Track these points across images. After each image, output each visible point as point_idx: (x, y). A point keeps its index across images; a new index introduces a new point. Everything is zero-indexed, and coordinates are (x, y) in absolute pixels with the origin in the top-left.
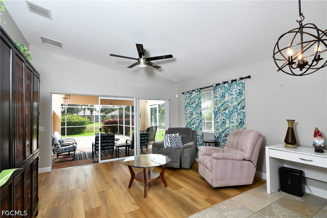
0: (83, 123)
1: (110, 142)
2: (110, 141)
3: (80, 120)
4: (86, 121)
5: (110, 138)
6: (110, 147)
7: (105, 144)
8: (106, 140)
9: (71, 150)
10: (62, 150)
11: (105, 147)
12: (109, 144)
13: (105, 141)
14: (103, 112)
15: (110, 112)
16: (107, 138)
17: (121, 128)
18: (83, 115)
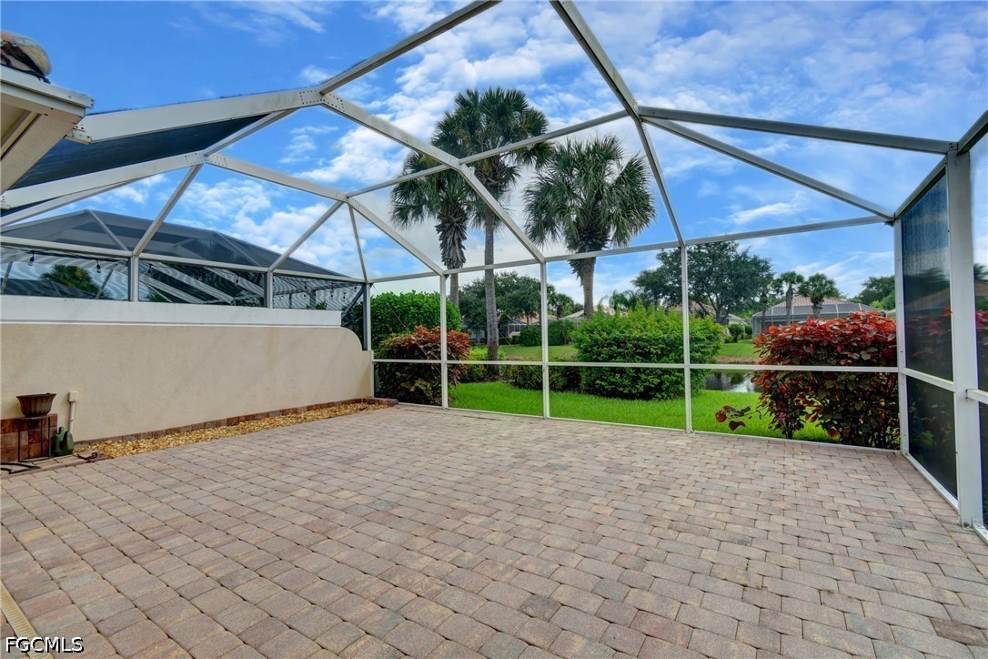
18: (785, 314)
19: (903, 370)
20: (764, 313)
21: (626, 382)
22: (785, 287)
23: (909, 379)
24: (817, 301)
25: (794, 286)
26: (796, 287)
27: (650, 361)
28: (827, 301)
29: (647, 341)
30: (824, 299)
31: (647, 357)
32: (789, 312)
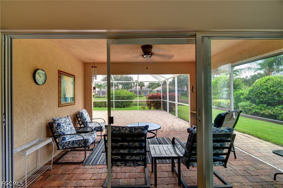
0: (129, 98)
1: (135, 148)
2: (137, 144)
3: (128, 95)
4: (133, 96)
5: (135, 139)
6: (138, 158)
7: (126, 151)
8: (128, 141)
9: (80, 146)
10: (69, 144)
11: (128, 158)
12: (135, 152)
13: (126, 144)
14: (151, 88)
15: (156, 88)
16: (130, 139)
17: (165, 104)
18: (135, 90)
19: (162, 100)
20: (131, 89)
21: (120, 104)
22: (135, 84)
23: (163, 101)
24: (141, 87)
25: (137, 84)
26: (138, 84)
27: (125, 100)
28: (143, 88)
29: (124, 97)
30: (143, 87)
31: (124, 99)
32: (136, 90)
